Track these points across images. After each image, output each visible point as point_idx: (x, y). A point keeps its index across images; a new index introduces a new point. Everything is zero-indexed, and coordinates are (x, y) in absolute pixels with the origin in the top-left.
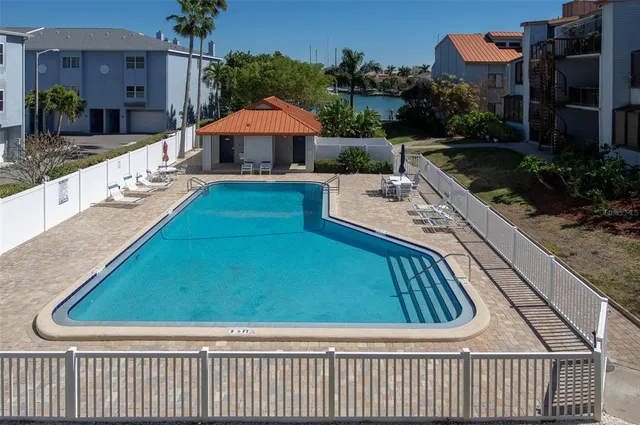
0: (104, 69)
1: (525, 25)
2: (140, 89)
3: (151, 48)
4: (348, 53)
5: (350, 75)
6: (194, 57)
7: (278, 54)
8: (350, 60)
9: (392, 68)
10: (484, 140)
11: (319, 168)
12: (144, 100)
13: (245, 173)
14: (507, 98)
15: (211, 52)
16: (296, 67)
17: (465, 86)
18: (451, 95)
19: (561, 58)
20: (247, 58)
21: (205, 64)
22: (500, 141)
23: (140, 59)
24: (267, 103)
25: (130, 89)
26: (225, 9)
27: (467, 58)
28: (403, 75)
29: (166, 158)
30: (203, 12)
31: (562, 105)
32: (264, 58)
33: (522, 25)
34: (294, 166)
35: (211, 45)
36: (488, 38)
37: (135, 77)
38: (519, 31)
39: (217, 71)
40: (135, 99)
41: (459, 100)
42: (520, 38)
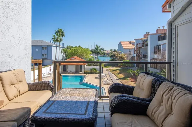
0: (37, 50)
1: (135, 40)
2: (46, 55)
3: (48, 45)
4: (97, 46)
5: (97, 51)
6: (58, 47)
7: (79, 46)
8: (97, 48)
9: (112, 50)
10: (126, 67)
11: (85, 73)
12: (46, 57)
13: (68, 74)
14: (132, 57)
15: (63, 46)
16: (82, 49)
17: (123, 54)
18: (120, 56)
19: (141, 48)
20: (72, 47)
21: (61, 49)
22: (129, 67)
23: (46, 48)
24: (74, 58)
25: (43, 55)
26: (64, 36)
27: (124, 47)
28: (115, 52)
29: (50, 70)
30: (60, 37)
31: (141, 58)
32: (76, 47)
33: (134, 40)
34: (80, 72)
35: (63, 44)
36: (130, 43)
37: (44, 52)
38: (134, 41)
39: (64, 50)
40: (44, 57)
41: (122, 58)
42: (134, 42)
